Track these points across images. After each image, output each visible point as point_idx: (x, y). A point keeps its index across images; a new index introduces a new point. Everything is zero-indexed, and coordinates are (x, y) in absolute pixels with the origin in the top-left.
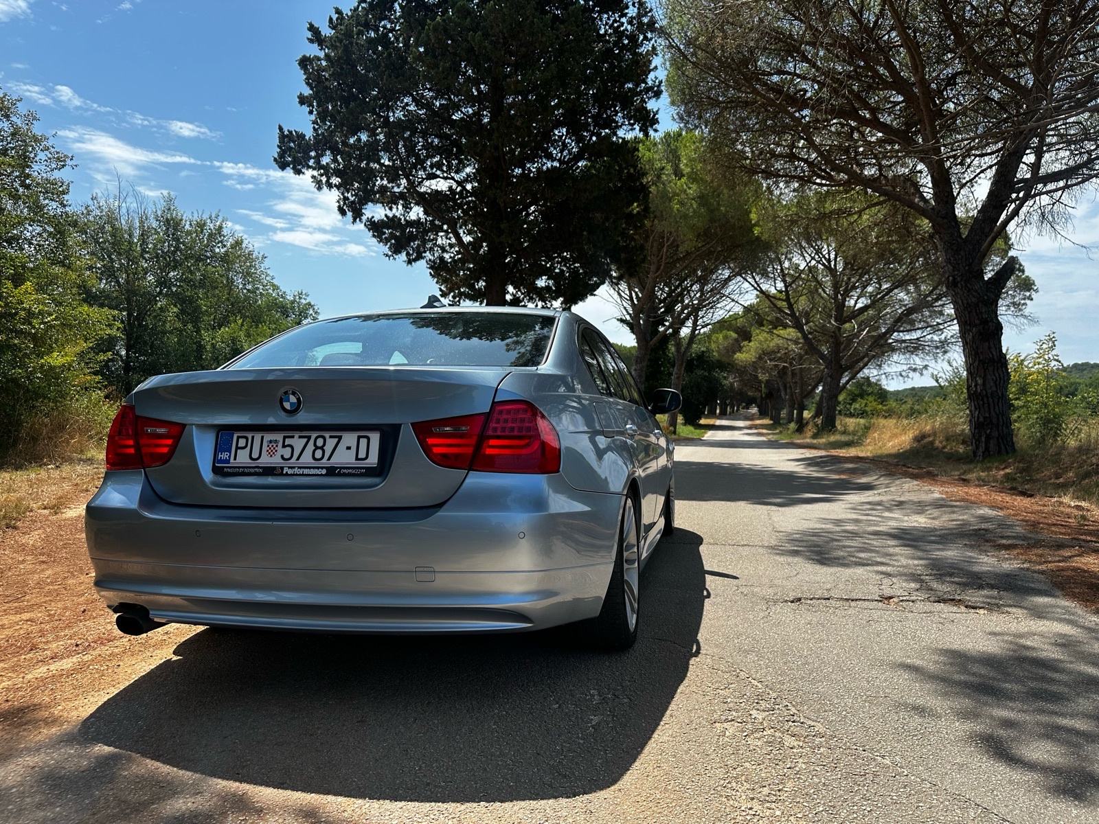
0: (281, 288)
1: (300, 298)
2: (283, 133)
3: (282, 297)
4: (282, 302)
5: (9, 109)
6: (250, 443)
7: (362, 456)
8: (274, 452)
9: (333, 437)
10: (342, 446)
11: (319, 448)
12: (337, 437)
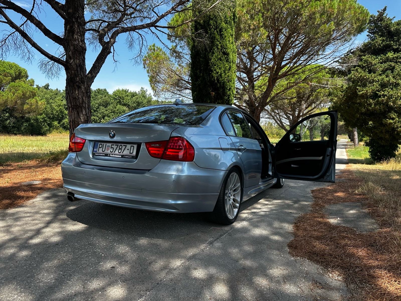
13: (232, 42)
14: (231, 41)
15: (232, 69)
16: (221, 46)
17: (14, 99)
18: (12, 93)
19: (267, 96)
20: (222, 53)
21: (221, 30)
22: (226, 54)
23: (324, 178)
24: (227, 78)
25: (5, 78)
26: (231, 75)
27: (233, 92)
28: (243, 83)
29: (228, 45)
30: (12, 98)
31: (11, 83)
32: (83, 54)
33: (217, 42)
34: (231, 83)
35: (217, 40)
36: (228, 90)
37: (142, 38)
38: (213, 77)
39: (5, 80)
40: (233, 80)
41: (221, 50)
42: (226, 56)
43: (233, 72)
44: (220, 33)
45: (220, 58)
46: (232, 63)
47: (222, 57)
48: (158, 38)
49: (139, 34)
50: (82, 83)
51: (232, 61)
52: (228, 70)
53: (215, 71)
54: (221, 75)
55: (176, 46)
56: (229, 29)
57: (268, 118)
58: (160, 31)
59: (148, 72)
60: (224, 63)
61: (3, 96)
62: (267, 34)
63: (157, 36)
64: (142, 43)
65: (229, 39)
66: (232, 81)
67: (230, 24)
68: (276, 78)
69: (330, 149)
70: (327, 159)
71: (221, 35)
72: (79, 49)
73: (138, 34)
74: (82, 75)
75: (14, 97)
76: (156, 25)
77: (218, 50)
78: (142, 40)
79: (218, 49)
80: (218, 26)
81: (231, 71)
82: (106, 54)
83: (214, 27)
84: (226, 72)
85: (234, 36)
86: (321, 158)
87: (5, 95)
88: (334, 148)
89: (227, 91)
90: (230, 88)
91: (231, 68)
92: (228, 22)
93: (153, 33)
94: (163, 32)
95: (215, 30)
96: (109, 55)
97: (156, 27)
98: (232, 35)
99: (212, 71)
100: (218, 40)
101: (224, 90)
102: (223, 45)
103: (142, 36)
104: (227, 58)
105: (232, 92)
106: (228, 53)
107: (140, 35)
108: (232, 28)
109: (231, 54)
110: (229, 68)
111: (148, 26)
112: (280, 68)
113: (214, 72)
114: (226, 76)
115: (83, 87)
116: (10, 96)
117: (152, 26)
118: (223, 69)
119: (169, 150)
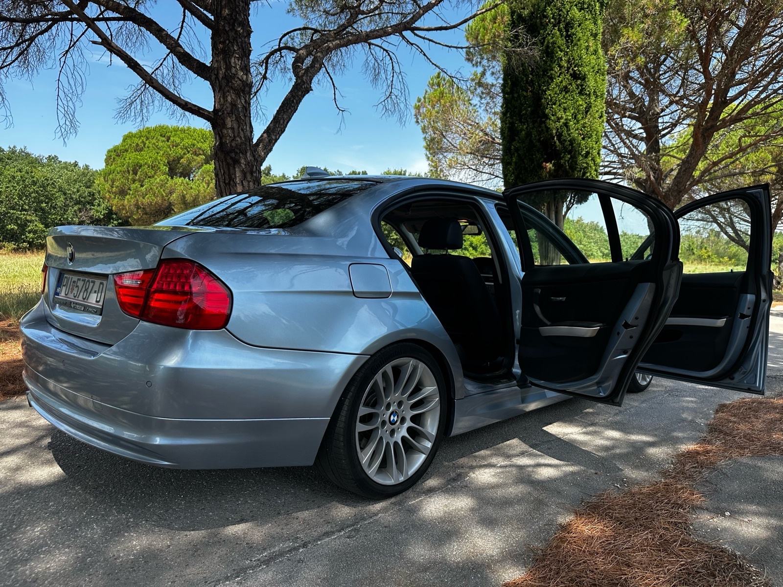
6: (67, 282)
7: (98, 300)
8: (73, 289)
9: (92, 282)
10: (93, 291)
11: (86, 290)
12: (94, 282)
13: (596, 51)
14: (591, 49)
15: (594, 109)
16: (568, 61)
17: (209, 193)
18: (206, 183)
19: (690, 168)
20: (571, 75)
21: (569, 25)
22: (579, 78)
23: (733, 379)
24: (581, 130)
25: (195, 157)
26: (591, 122)
27: (594, 162)
28: (628, 142)
29: (584, 57)
30: (205, 192)
31: (205, 166)
32: (244, 94)
33: (560, 52)
34: (590, 140)
35: (559, 47)
36: (582, 156)
37: (391, 59)
38: (548, 129)
39: (195, 160)
40: (596, 135)
41: (568, 68)
42: (579, 82)
43: (597, 115)
44: (567, 31)
45: (566, 87)
46: (593, 98)
47: (571, 84)
48: (425, 55)
49: (384, 50)
50: (242, 153)
51: (594, 92)
52: (583, 113)
53: (553, 115)
54: (566, 124)
55: (483, 74)
56: (588, 22)
57: (702, 220)
58: (424, 38)
59: (424, 130)
60: (574, 99)
61: (191, 188)
62: (686, 22)
63: (422, 51)
64: (393, 69)
65: (586, 44)
66: (591, 136)
67: (591, 11)
68: (712, 126)
69: (750, 297)
70: (742, 326)
71: (568, 36)
72: (236, 85)
73: (382, 50)
74: (242, 136)
75: (208, 191)
76: (414, 25)
77: (560, 70)
78: (392, 63)
79: (561, 67)
80: (564, 17)
81: (590, 114)
82: (300, 93)
83: (552, 20)
84: (580, 117)
85: (600, 37)
86: (721, 322)
87: (194, 187)
88: (764, 295)
89: (581, 158)
90: (588, 153)
91: (591, 107)
92: (586, 6)
93: (412, 44)
94: (430, 40)
95: (554, 26)
96: (307, 95)
97: (413, 30)
98: (595, 36)
99: (546, 117)
100: (562, 47)
101: (574, 158)
102: (573, 59)
103: (391, 54)
104: (582, 85)
105: (593, 160)
106: (585, 74)
107: (385, 52)
108: (594, 18)
109: (590, 77)
110: (586, 108)
111: (398, 29)
112: (722, 102)
113: (553, 118)
114: (579, 126)
115: (243, 161)
116: (201, 189)
117: (406, 29)
118: (572, 111)
119: (157, 296)
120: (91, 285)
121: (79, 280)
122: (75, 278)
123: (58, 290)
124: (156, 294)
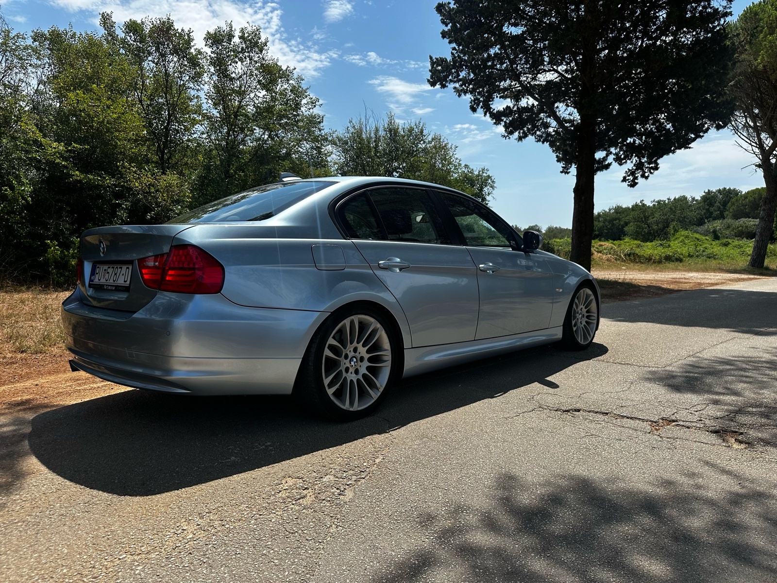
0: (470, 167)
1: (483, 172)
2: (433, 61)
3: (471, 173)
4: (470, 176)
5: (289, 76)
6: (99, 271)
7: (126, 280)
8: (104, 276)
9: (120, 268)
10: (121, 274)
11: (116, 274)
12: (121, 268)
119: (170, 272)
120: (119, 270)
121: (109, 267)
122: (106, 267)
123: (92, 278)
124: (170, 271)
